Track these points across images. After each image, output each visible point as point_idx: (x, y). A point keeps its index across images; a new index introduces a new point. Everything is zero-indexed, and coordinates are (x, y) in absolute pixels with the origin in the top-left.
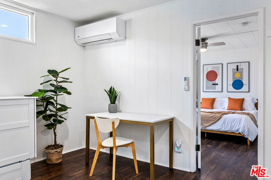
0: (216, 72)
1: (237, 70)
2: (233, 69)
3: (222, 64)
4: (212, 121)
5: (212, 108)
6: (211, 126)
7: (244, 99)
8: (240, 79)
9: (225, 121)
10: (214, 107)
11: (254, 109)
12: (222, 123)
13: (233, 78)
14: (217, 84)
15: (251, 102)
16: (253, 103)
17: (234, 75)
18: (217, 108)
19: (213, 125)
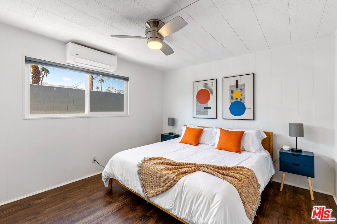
0: (209, 90)
1: (237, 87)
2: (231, 86)
3: (216, 79)
4: (159, 186)
5: (195, 144)
6: (158, 196)
7: (243, 132)
8: (241, 100)
9: (181, 193)
10: (201, 142)
11: (260, 151)
12: (175, 198)
13: (231, 99)
14: (210, 108)
15: (255, 137)
16: (259, 138)
17: (232, 95)
18: (204, 144)
19: (160, 195)
